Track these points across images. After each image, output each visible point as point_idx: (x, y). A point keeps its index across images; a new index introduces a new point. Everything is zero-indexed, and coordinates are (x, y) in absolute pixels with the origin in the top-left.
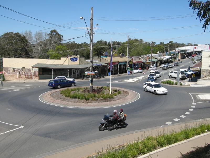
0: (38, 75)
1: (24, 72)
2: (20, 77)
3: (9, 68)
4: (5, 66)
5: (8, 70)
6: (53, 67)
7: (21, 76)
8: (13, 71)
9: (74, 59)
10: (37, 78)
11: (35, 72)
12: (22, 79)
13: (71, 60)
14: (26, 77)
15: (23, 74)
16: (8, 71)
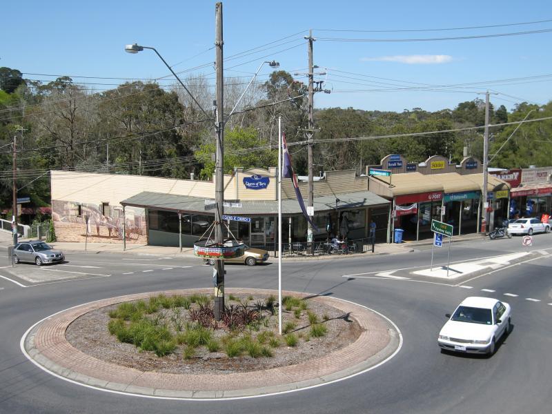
0: (145, 231)
1: (108, 219)
2: (96, 234)
3: (66, 202)
4: (56, 194)
5: (64, 210)
6: (182, 209)
7: (98, 229)
8: (77, 212)
9: (256, 182)
10: (143, 239)
11: (137, 219)
12: (101, 239)
13: (245, 183)
14: (113, 233)
15: (103, 225)
16: (65, 213)
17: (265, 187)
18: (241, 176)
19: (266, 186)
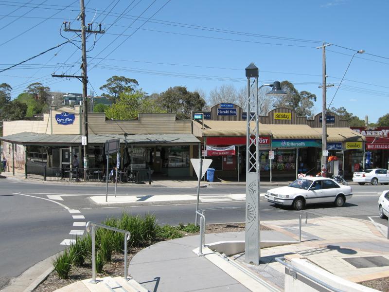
17: (72, 123)
18: (54, 113)
19: (73, 121)
